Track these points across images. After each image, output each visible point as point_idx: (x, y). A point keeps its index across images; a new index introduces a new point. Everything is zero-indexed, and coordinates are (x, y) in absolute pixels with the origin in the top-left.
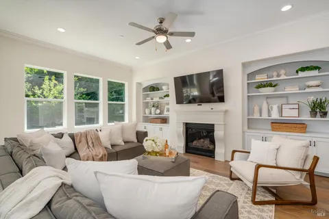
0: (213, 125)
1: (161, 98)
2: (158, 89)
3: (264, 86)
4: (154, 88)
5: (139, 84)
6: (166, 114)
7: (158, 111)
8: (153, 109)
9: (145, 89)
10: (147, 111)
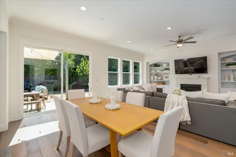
0: (201, 85)
1: (161, 71)
2: (159, 66)
3: (232, 65)
4: (156, 65)
5: (147, 63)
6: (165, 79)
7: (159, 78)
8: (156, 77)
9: (151, 66)
10: (152, 78)
